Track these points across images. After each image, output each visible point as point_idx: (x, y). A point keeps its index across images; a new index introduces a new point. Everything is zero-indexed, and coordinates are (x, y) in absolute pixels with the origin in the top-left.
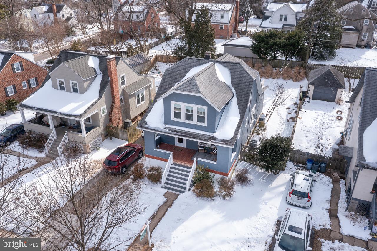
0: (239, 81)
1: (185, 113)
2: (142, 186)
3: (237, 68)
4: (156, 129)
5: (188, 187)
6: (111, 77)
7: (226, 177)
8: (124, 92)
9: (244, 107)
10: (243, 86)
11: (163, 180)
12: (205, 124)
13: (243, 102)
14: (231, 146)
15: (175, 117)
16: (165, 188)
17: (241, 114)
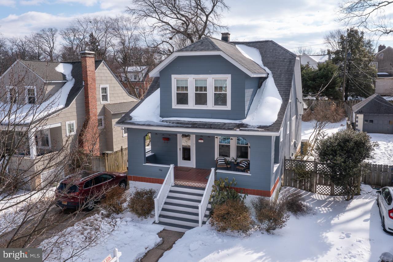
0: (274, 60)
1: (195, 92)
2: (118, 223)
3: (269, 46)
4: (147, 123)
5: (200, 218)
6: (86, 81)
7: (266, 198)
8: (104, 110)
9: (286, 87)
10: (280, 64)
11: (157, 211)
12: (228, 107)
13: (284, 82)
14: (275, 131)
15: (178, 103)
16: (160, 223)
17: (284, 97)
